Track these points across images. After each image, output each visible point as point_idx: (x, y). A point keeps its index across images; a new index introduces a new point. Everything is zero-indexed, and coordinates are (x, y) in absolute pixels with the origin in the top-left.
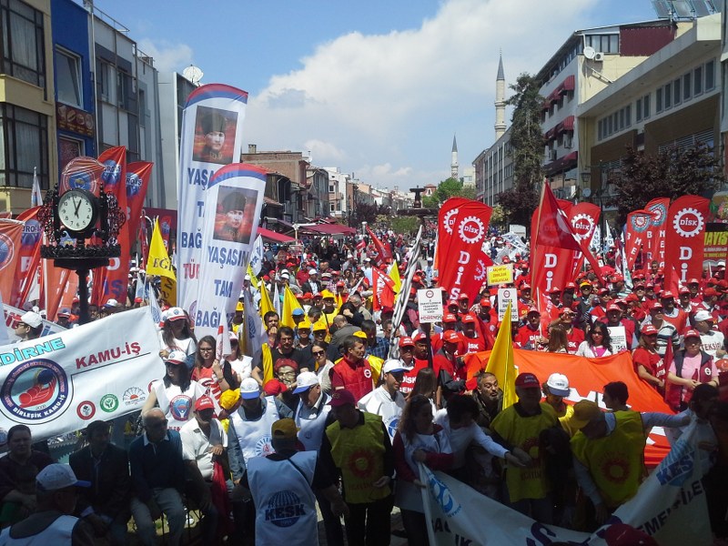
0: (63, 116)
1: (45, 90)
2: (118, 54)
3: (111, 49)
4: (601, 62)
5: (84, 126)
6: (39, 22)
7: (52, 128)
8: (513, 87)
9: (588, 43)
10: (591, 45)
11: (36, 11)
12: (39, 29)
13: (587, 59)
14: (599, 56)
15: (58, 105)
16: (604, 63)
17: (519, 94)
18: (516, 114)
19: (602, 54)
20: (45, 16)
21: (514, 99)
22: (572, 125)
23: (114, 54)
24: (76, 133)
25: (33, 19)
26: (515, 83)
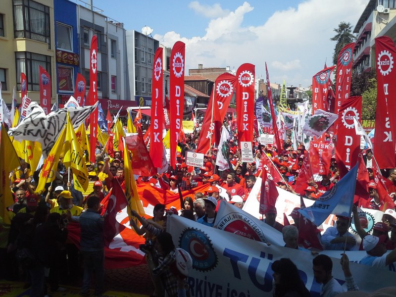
0: (60, 56)
1: (50, 44)
2: (95, 23)
3: (91, 22)
4: (388, 14)
5: (73, 60)
6: (47, 11)
7: (53, 62)
8: (336, 30)
9: (381, 3)
10: (382, 5)
11: (45, 6)
12: (47, 14)
13: (379, 13)
14: (386, 11)
15: (57, 51)
16: (390, 15)
17: (339, 34)
18: (337, 46)
19: (388, 9)
20: (50, 9)
21: (337, 36)
22: (369, 52)
23: (93, 24)
24: (68, 64)
25: (44, 11)
26: (338, 28)
